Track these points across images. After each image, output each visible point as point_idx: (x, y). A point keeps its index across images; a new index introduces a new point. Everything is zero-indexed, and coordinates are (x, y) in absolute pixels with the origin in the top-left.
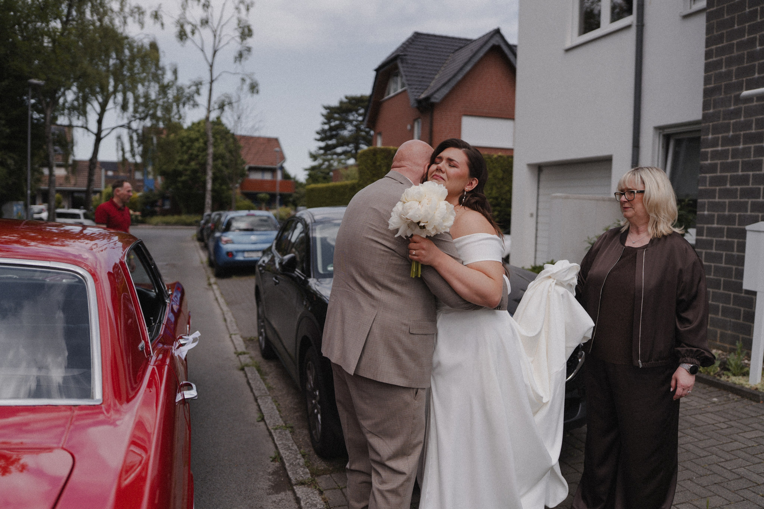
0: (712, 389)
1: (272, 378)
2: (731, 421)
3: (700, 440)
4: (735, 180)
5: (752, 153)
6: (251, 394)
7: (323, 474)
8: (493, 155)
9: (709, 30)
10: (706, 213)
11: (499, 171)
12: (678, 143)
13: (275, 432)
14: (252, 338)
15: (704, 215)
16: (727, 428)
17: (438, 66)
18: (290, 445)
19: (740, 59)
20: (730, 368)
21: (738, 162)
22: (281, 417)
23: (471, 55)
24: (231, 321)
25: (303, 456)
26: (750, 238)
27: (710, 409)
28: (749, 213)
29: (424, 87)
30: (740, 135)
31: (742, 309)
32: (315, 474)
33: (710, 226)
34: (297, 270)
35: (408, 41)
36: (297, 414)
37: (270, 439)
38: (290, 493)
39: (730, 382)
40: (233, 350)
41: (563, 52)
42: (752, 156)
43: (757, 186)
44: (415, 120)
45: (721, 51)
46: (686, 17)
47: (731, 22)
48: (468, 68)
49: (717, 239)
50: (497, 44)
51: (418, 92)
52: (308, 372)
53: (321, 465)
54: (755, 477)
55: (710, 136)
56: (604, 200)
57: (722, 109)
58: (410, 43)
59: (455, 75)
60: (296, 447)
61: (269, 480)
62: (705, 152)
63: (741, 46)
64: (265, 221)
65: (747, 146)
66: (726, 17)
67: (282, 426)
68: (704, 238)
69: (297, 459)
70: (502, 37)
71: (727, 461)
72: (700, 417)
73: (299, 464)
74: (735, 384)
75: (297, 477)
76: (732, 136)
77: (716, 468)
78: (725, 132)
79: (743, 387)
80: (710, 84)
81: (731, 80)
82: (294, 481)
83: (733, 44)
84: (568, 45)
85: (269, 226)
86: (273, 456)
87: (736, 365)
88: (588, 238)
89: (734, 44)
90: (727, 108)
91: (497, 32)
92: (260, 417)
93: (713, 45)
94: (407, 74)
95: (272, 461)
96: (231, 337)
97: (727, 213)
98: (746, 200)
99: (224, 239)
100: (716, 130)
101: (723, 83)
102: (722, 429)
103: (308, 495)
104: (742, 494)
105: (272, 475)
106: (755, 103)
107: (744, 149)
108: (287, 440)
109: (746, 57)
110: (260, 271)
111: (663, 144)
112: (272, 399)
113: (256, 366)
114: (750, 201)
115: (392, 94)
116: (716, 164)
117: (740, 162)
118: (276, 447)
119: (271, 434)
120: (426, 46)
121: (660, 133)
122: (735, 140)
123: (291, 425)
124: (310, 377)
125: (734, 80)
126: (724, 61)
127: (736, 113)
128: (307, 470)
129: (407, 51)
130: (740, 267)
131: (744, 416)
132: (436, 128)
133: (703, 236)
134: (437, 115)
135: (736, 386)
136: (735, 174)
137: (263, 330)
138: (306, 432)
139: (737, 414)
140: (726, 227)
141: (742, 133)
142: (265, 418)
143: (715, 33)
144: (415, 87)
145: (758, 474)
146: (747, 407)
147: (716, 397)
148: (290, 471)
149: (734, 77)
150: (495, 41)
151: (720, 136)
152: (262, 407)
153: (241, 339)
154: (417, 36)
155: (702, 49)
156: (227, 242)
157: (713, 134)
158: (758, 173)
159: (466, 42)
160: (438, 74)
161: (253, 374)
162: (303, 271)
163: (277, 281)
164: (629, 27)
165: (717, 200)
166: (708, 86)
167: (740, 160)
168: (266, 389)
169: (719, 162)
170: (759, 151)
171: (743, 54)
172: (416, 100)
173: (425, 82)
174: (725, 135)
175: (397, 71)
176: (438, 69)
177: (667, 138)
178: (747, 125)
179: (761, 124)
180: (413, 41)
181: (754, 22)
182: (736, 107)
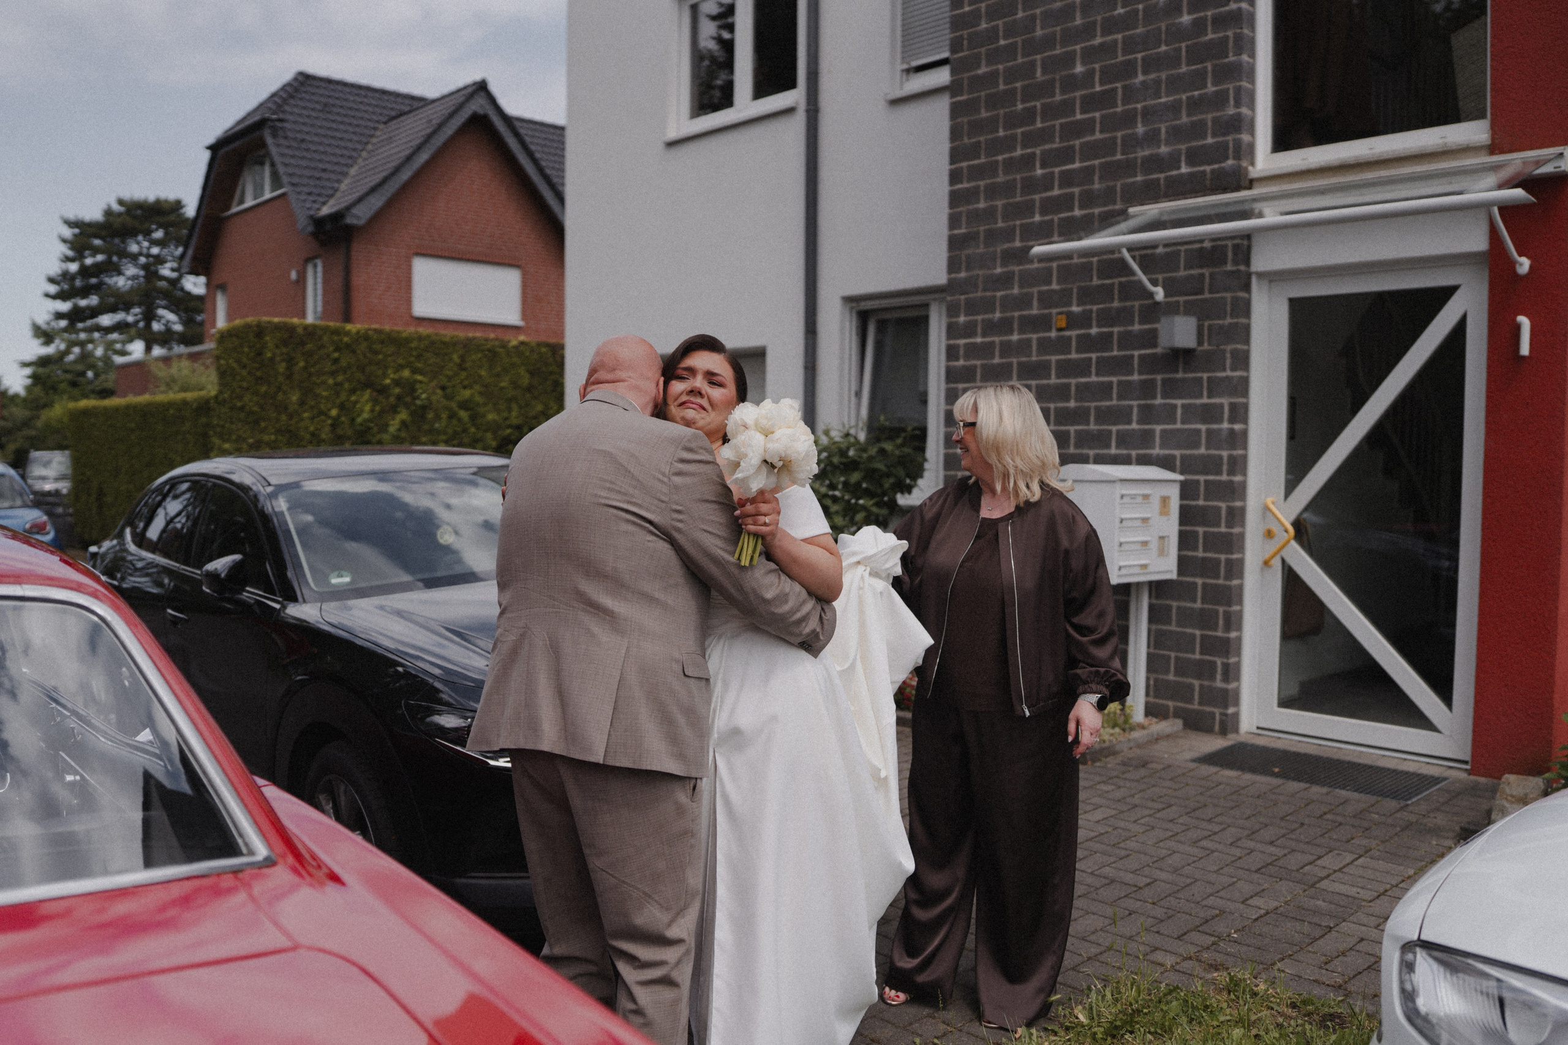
5: (1034, 348)
8: (509, 342)
9: (955, 133)
11: (522, 371)
12: (882, 325)
17: (354, 150)
19: (1008, 189)
21: (1012, 363)
23: (429, 131)
29: (330, 192)
30: (1013, 317)
34: (248, 589)
35: (283, 88)
41: (663, 145)
42: (1034, 353)
44: (308, 260)
45: (976, 173)
46: (896, 102)
47: (993, 123)
48: (424, 156)
50: (481, 112)
51: (314, 202)
55: (962, 319)
57: (981, 273)
58: (292, 97)
59: (397, 170)
62: (953, 345)
63: (1010, 165)
65: (1024, 336)
66: (984, 114)
70: (492, 100)
76: (1001, 319)
78: (987, 312)
80: (960, 228)
81: (997, 223)
83: (997, 162)
84: (673, 134)
90: (989, 272)
91: (482, 87)
93: (961, 161)
94: (287, 160)
100: (970, 308)
101: (982, 228)
104: (1124, 906)
107: (1020, 341)
109: (1019, 186)
111: (857, 327)
115: (249, 203)
116: (974, 368)
117: (1015, 366)
120: (326, 105)
121: (852, 308)
122: (1005, 326)
125: (1000, 224)
126: (982, 188)
127: (1006, 280)
129: (284, 112)
132: (358, 279)
134: (359, 250)
141: (1016, 314)
143: (966, 140)
144: (306, 190)
145: (1132, 873)
149: (1000, 218)
150: (478, 105)
151: (979, 318)
154: (304, 81)
155: (943, 166)
157: (965, 315)
158: (1045, 382)
159: (416, 102)
160: (356, 167)
163: (182, 617)
164: (790, 111)
166: (956, 232)
167: (1015, 360)
169: (978, 363)
170: (1045, 346)
171: (1015, 180)
172: (311, 217)
173: (328, 180)
174: (986, 316)
175: (262, 152)
176: (354, 154)
177: (863, 317)
178: (1024, 302)
179: (1046, 300)
180: (296, 90)
181: (1032, 128)
182: (1005, 269)
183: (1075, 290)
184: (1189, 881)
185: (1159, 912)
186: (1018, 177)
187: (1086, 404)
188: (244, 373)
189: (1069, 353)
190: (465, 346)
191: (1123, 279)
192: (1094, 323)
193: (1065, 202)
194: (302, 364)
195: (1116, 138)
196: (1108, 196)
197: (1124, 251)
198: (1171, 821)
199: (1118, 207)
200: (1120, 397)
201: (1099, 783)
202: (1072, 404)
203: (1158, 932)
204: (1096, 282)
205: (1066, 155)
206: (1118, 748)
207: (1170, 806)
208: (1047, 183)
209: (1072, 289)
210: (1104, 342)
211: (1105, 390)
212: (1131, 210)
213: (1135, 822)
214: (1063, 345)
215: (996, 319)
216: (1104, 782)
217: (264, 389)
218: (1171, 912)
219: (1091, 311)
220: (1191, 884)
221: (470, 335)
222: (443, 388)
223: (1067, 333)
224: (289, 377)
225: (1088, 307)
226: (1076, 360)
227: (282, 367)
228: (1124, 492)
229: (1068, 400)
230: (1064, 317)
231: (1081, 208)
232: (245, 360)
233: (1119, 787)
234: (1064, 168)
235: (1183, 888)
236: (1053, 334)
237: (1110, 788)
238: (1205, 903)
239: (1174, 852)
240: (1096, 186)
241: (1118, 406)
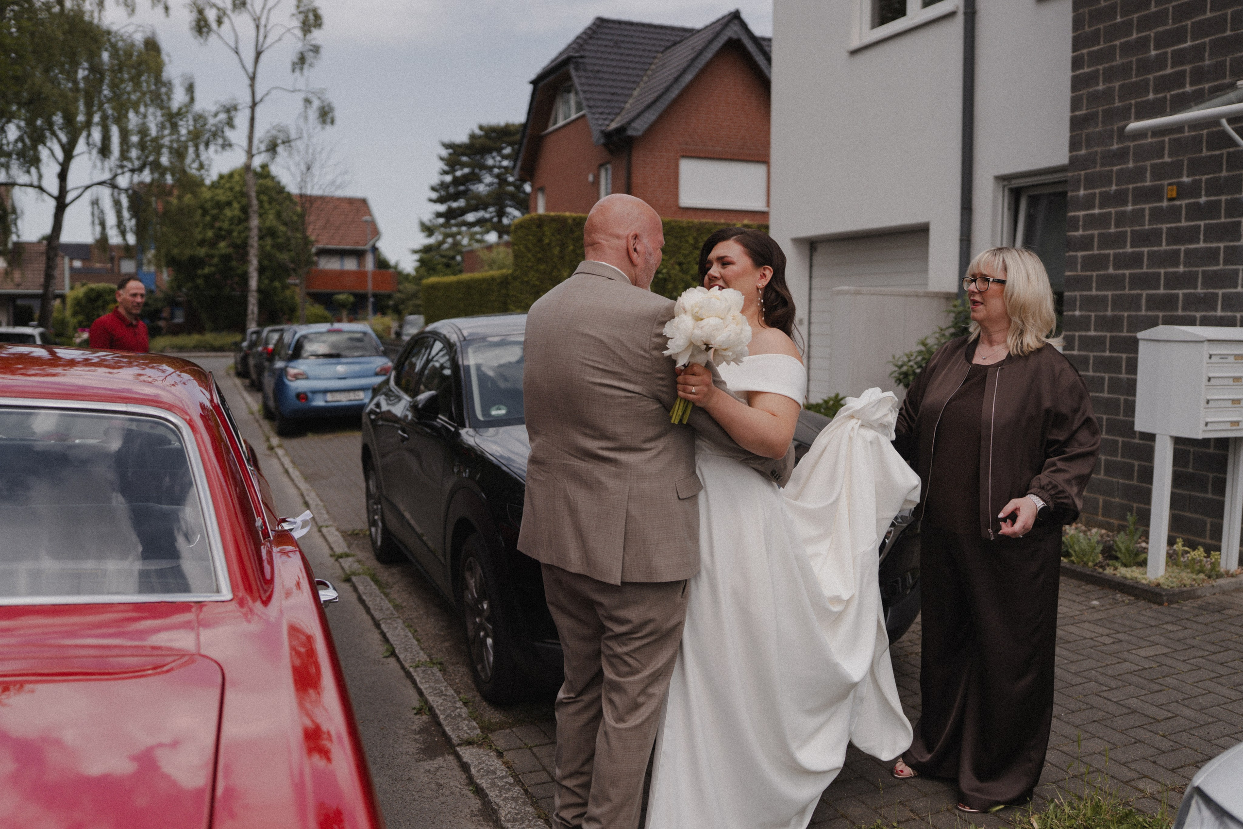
0: (1089, 587)
1: (398, 592)
2: (1119, 632)
3: (1072, 662)
4: (1122, 261)
5: (1147, 218)
6: (366, 617)
7: (500, 729)
8: (734, 225)
9: (1077, 24)
10: (1077, 313)
12: (1034, 201)
13: (415, 671)
14: (356, 532)
15: (1074, 316)
16: (1113, 643)
17: (638, 76)
18: (443, 689)
19: (1125, 70)
20: (1119, 555)
21: (1127, 232)
22: (422, 649)
23: (693, 56)
24: (317, 505)
25: (465, 704)
26: (1144, 352)
27: (1087, 616)
28: (1143, 313)
29: (617, 111)
30: (1128, 189)
31: (1136, 463)
32: (487, 729)
33: (1083, 333)
34: (440, 416)
35: (585, 33)
36: (447, 644)
37: (408, 682)
38: (451, 758)
39: (1118, 575)
40: (326, 551)
41: (847, 54)
42: (1147, 223)
43: (1156, 270)
44: (601, 166)
45: (1096, 58)
46: (1042, 1)
47: (1111, 12)
48: (688, 77)
49: (1095, 354)
50: (735, 37)
51: (605, 119)
52: (467, 575)
53: (493, 716)
54: (1152, 711)
55: (1082, 192)
56: (917, 296)
57: (1099, 149)
58: (591, 38)
59: (667, 90)
60: (452, 692)
61: (415, 740)
62: (1074, 217)
63: (1127, 49)
64: (359, 340)
65: (1138, 207)
66: (1103, 3)
67: (426, 662)
68: (1075, 352)
69: (457, 708)
70: (744, 26)
71: (1111, 689)
72: (1072, 629)
73: (460, 716)
74: (1126, 578)
75: (461, 734)
76: (1116, 191)
77: (1095, 700)
78: (1104, 186)
79: (1137, 582)
80: (1081, 110)
81: (1113, 103)
82: (455, 740)
83: (1114, 46)
84: (856, 44)
85: (364, 348)
86: (418, 706)
87: (1127, 549)
88: (894, 357)
89: (1116, 45)
90: (1107, 148)
91: (736, 16)
92: (387, 650)
93: (1083, 48)
94: (586, 88)
95: (416, 714)
96: (320, 531)
97: (1109, 313)
98: (1139, 292)
99: (292, 371)
100: (1090, 182)
101: (1100, 109)
102: (1105, 644)
103: (480, 758)
104: (1133, 735)
105: (419, 733)
106: (1150, 140)
107: (1133, 211)
108: (437, 681)
109: (1134, 67)
110: (372, 421)
111: (1009, 204)
112: (404, 622)
113: (370, 574)
114: (1145, 293)
115: (561, 123)
116: (1092, 237)
117: (1129, 234)
118: (420, 693)
119: (409, 675)
120: (616, 42)
121: (1004, 187)
122: (1120, 198)
123: (439, 661)
124: (472, 582)
125: (1117, 104)
126: (1101, 72)
127: (1122, 155)
128: (475, 724)
129: (584, 50)
130: (1130, 398)
131: (1139, 625)
132: (637, 179)
133: (1073, 350)
134: (639, 157)
135: (1128, 582)
136: (1121, 251)
137: (376, 517)
138: (463, 669)
139: (1128, 623)
140: (1108, 334)
141: (1131, 186)
142: (397, 651)
143: (1087, 29)
144: (600, 110)
145: (1157, 706)
146: (1144, 612)
147: (1096, 599)
148: (448, 725)
149: (1117, 98)
150: (733, 31)
151: (1097, 191)
152: (389, 635)
153: (337, 533)
154: (601, 23)
155: (1067, 54)
156: (296, 377)
157: (1085, 190)
158: (1156, 248)
159: (686, 33)
160: (638, 89)
161: (367, 587)
162: (451, 418)
163: (406, 435)
164: (952, 15)
165: (1094, 292)
166: (1077, 113)
167: (1129, 229)
168: (392, 608)
169: (1096, 232)
170: (1158, 215)
171: (1131, 62)
172: (602, 132)
173: (617, 101)
174: (1104, 189)
175: (570, 83)
176: (638, 79)
177: (1016, 194)
178: (1138, 173)
179: (1159, 172)
180: (594, 32)
181: (1147, 12)
182: (1121, 146)
183: (1186, 162)
184: (1210, 720)
185: (1166, 744)
186: (1134, 59)
187: (1195, 269)
188: (529, 255)
189: (1180, 221)
190: (698, 230)
191: (1231, 150)
192: (1203, 192)
193: (1177, 80)
194: (571, 247)
195: (1226, 14)
196: (1218, 71)
197: (1224, 122)
198: (1222, 664)
199: (1227, 80)
200: (1226, 262)
201: (1167, 623)
202: (1181, 269)
203: (1154, 762)
204: (1205, 153)
205: (1179, 36)
206: (1199, 593)
207: (1228, 649)
208: (1160, 62)
209: (1182, 161)
210: (1211, 210)
211: (1211, 256)
212: (1239, 83)
213: (1184, 661)
214: (1173, 214)
215: (1112, 192)
216: (1172, 623)
217: (542, 267)
218: (1178, 746)
219: (1200, 181)
220: (1212, 723)
221: (704, 220)
222: (680, 264)
223: (1178, 203)
224: (562, 258)
225: (1197, 178)
226: (1187, 227)
227: (556, 251)
228: (1211, 352)
229: (1177, 265)
230: (1175, 187)
231: (1191, 85)
232: (530, 246)
233: (1186, 628)
234: (1176, 48)
235: (1201, 726)
236: (1165, 204)
237: (1175, 628)
238: (1217, 742)
239: (1210, 692)
240: (1207, 62)
241: (1224, 270)
